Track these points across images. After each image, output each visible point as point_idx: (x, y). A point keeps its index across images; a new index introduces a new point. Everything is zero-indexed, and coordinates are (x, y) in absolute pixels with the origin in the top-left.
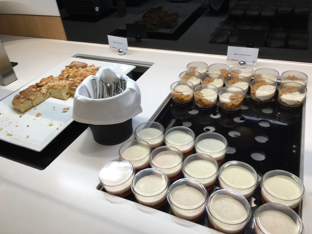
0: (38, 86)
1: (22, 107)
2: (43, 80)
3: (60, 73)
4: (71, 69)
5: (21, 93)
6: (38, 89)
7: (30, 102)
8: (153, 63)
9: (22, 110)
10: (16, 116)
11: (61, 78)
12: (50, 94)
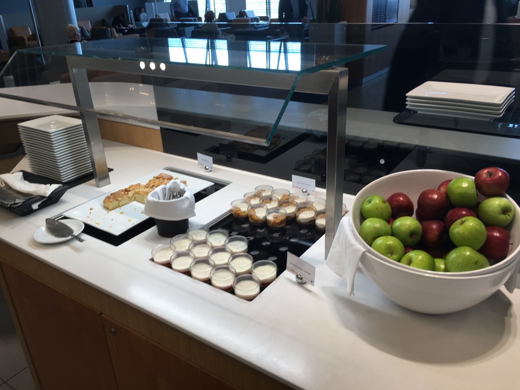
0: (127, 190)
1: (110, 205)
2: (132, 186)
3: (147, 182)
4: (158, 180)
5: (112, 194)
6: (126, 193)
7: (118, 202)
8: (231, 183)
9: (110, 208)
10: (105, 212)
11: (146, 187)
12: (135, 198)
